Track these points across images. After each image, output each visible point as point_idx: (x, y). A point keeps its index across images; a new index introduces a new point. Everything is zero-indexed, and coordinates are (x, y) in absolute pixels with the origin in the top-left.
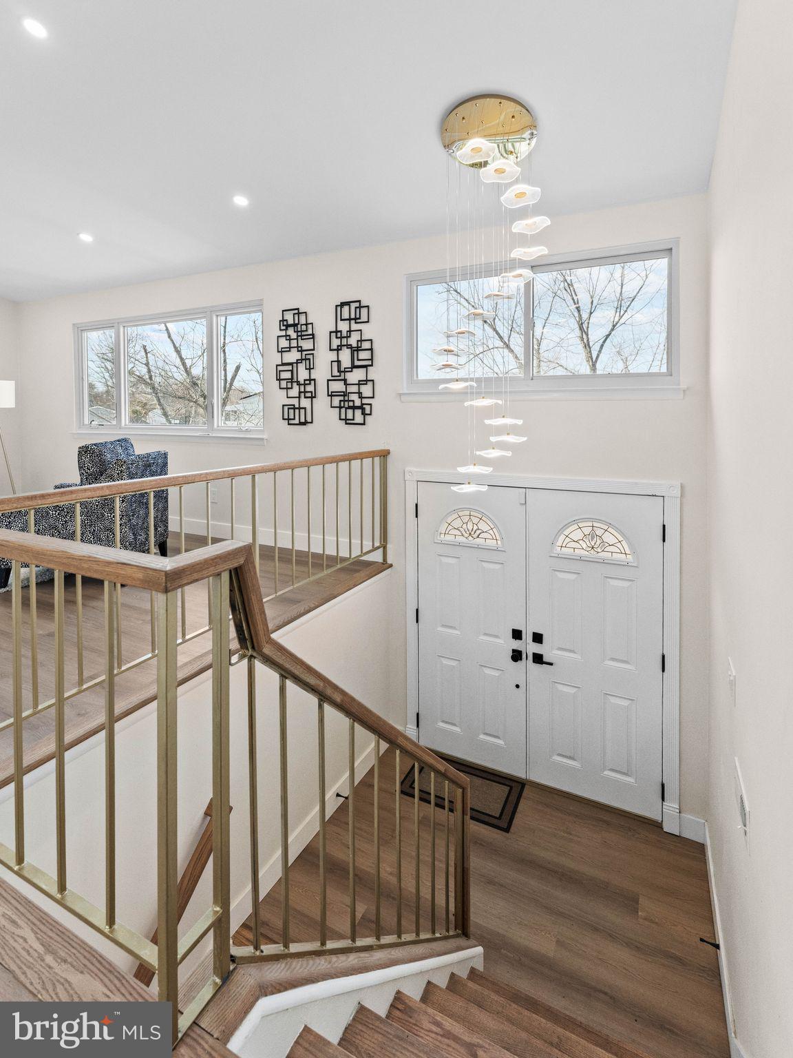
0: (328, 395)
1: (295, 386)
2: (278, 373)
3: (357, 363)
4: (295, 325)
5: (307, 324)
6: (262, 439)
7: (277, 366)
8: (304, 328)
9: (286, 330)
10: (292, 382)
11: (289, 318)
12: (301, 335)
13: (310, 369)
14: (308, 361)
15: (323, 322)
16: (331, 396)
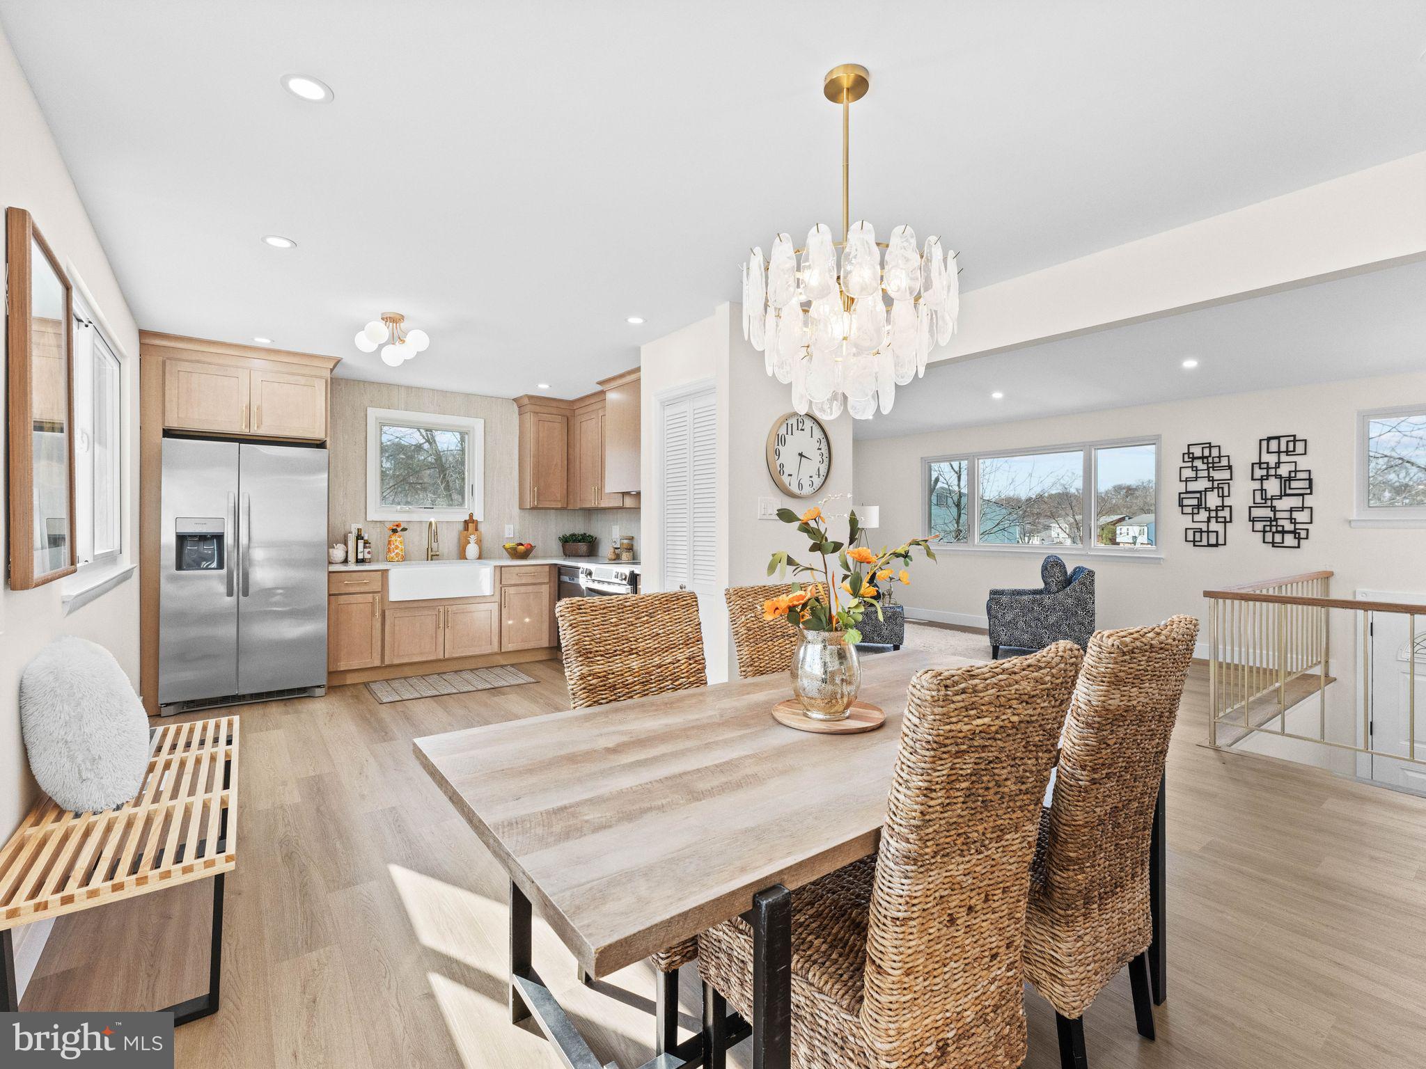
0: (1250, 521)
1: (1202, 511)
2: (1181, 500)
3: (1289, 491)
4: (1203, 458)
5: (1219, 457)
6: (1160, 559)
7: (1180, 494)
8: (1216, 460)
9: (1192, 462)
10: (1198, 509)
11: (1197, 451)
12: (1212, 466)
13: (1223, 497)
14: (1220, 490)
15: (1242, 454)
16: (1253, 521)
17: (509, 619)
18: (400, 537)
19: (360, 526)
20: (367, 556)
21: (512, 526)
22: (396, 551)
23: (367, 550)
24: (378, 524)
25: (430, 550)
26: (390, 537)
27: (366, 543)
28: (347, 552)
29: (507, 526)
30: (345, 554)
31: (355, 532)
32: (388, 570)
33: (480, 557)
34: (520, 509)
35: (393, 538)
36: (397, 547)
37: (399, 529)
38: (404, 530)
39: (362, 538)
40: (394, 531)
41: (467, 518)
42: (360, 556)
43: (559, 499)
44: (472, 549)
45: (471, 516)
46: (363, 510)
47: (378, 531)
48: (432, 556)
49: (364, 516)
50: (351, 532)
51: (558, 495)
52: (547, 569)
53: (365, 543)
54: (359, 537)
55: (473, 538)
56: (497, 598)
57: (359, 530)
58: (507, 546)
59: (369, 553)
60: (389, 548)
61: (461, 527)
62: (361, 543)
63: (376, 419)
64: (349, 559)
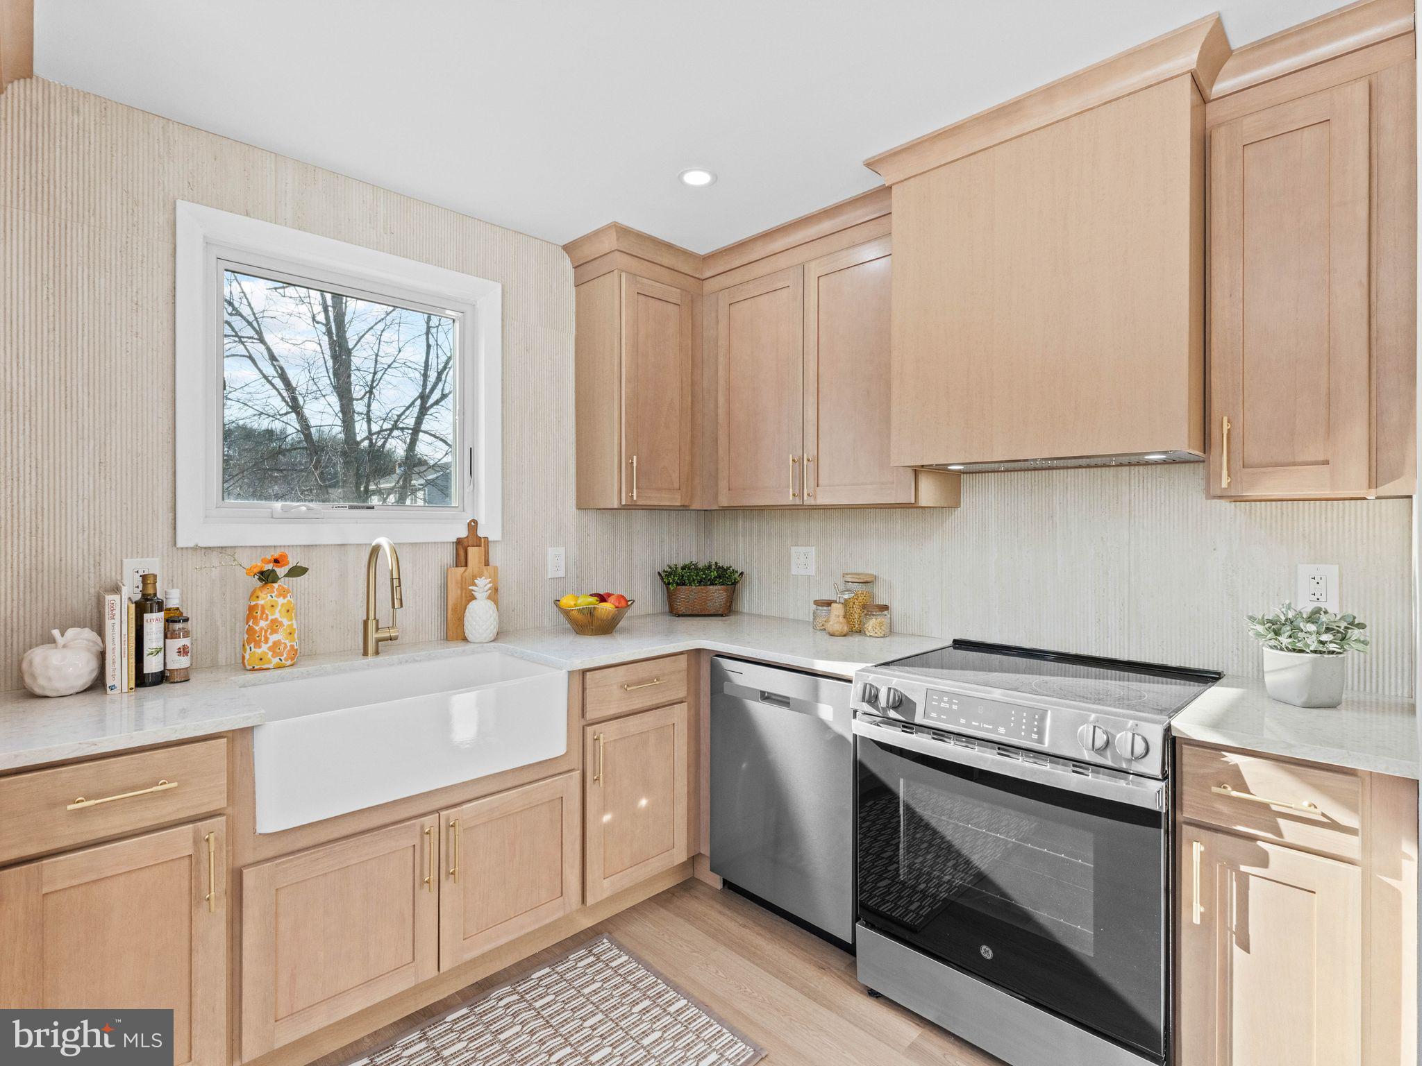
17: (604, 810)
18: (283, 593)
19: (152, 565)
20: (178, 663)
21: (562, 550)
22: (273, 638)
23: (175, 644)
24: (215, 559)
25: (372, 625)
26: (253, 595)
27: (174, 620)
28: (102, 656)
29: (551, 552)
30: (93, 664)
31: (131, 590)
32: (250, 730)
33: (499, 636)
34: (579, 508)
35: (264, 599)
36: (275, 626)
37: (281, 571)
38: (297, 571)
39: (160, 606)
40: (267, 577)
41: (463, 533)
42: (152, 665)
43: (676, 486)
44: (480, 616)
45: (473, 526)
46: (165, 517)
47: (215, 573)
48: (378, 641)
49: (167, 532)
50: (116, 590)
51: (675, 476)
52: (683, 662)
53: (169, 621)
54: (145, 604)
55: (482, 586)
56: (576, 761)
57: (147, 579)
58: (568, 602)
59: (183, 651)
60: (250, 631)
61: (448, 556)
62: (154, 624)
63: (208, 243)
64: (109, 682)
